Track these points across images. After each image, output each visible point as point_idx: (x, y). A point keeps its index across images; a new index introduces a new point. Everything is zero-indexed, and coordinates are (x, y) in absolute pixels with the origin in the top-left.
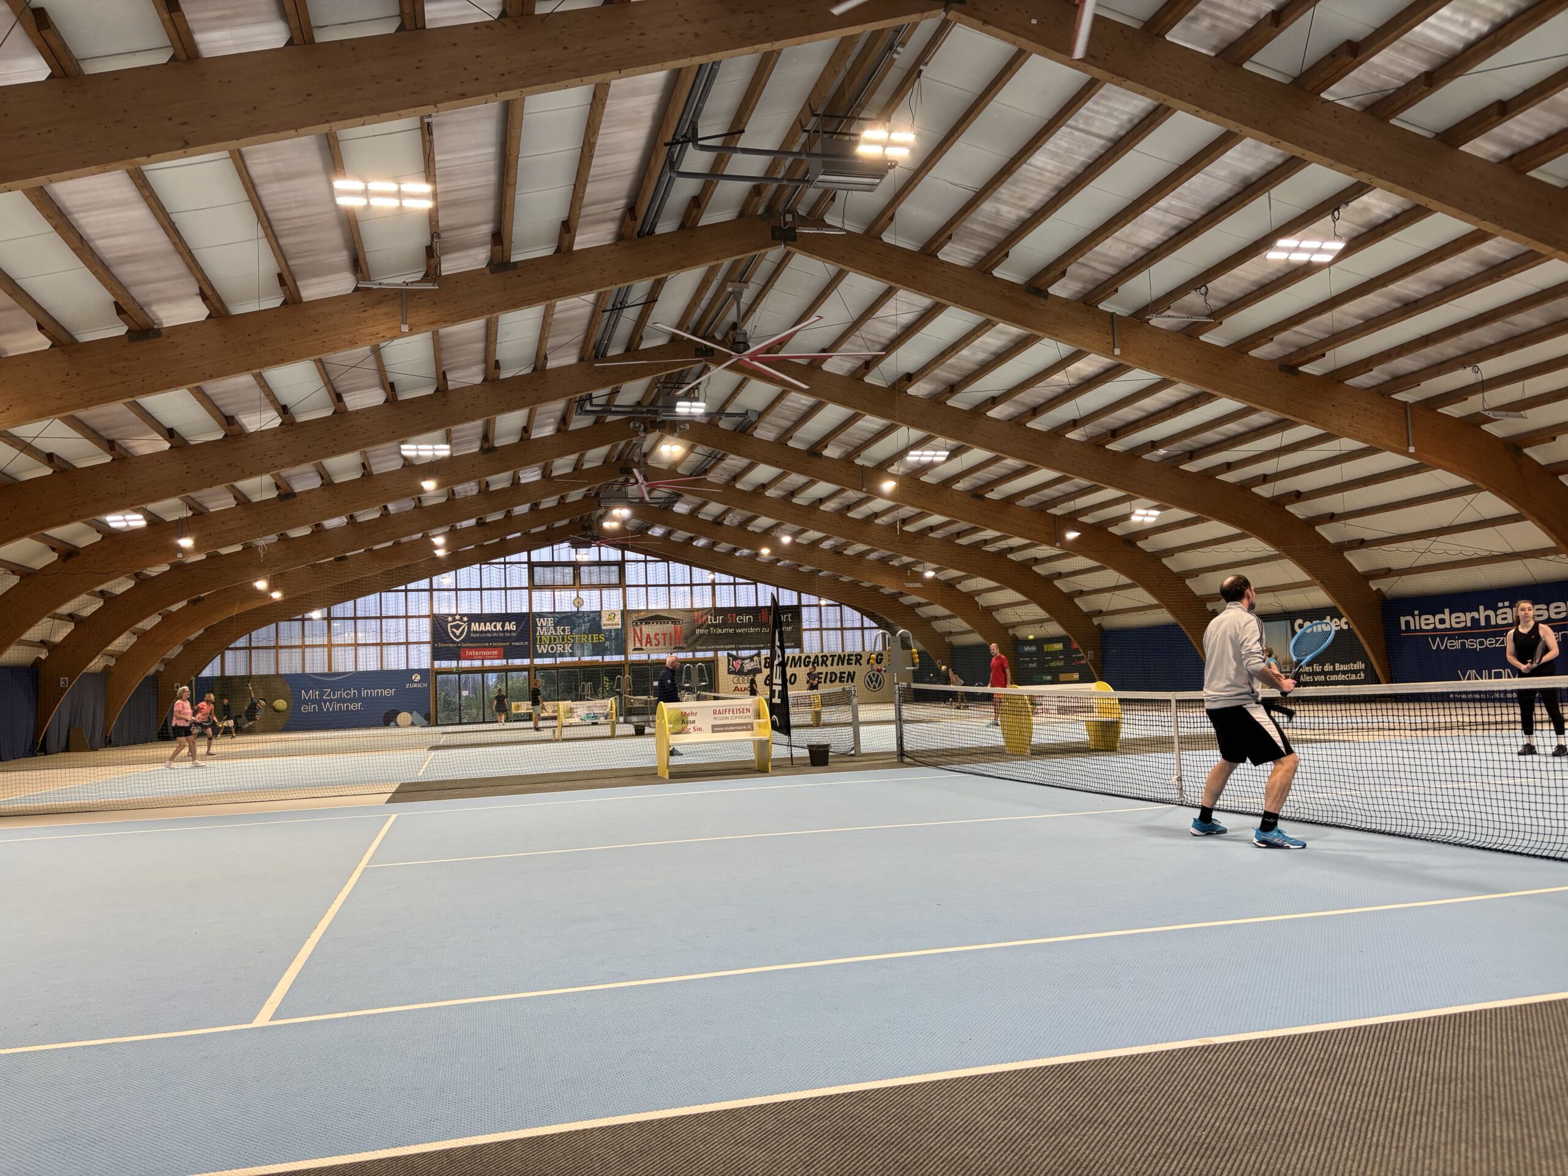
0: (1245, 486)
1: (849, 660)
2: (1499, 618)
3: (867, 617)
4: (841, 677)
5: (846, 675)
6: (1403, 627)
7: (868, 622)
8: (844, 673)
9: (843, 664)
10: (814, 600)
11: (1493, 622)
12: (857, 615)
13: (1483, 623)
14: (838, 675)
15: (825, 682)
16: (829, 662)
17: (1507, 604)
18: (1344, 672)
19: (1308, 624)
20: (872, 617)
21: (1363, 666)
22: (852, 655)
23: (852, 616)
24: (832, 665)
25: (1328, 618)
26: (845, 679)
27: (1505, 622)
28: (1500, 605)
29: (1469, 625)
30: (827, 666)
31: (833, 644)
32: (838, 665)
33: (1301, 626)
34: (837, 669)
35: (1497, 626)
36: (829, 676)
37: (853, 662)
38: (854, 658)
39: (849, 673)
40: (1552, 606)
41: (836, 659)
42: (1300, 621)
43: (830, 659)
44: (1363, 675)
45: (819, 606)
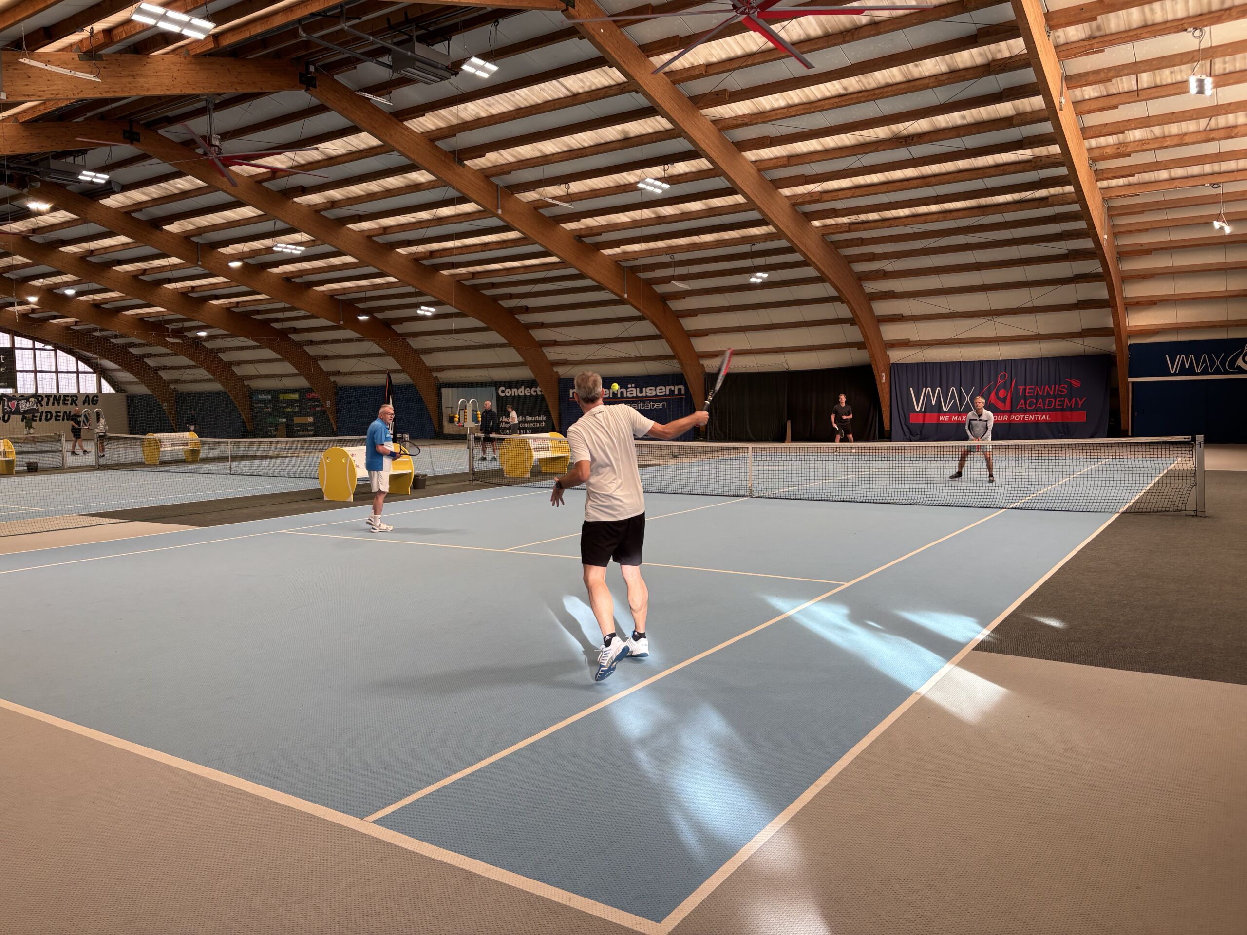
0: (495, 299)
1: (65, 400)
2: (629, 393)
3: (82, 361)
4: (57, 416)
5: (62, 414)
6: (571, 396)
7: (82, 367)
8: (60, 412)
9: (58, 404)
10: (28, 343)
11: (625, 396)
12: (72, 360)
13: (619, 396)
14: (54, 414)
15: (40, 420)
16: (44, 402)
17: (633, 385)
18: (531, 422)
19: (508, 390)
20: (87, 361)
21: (544, 418)
22: (68, 396)
23: (67, 361)
24: (47, 404)
25: (523, 387)
26: (61, 418)
27: (631, 396)
28: (630, 386)
29: (611, 396)
30: (42, 406)
31: (47, 387)
32: (53, 404)
33: (503, 392)
34: (53, 409)
35: (627, 398)
36: (44, 415)
37: (69, 402)
38: (70, 399)
39: (65, 412)
40: (658, 388)
41: (51, 399)
42: (503, 388)
43: (45, 399)
44: (544, 424)
45: (34, 349)
